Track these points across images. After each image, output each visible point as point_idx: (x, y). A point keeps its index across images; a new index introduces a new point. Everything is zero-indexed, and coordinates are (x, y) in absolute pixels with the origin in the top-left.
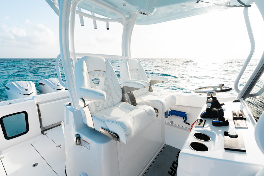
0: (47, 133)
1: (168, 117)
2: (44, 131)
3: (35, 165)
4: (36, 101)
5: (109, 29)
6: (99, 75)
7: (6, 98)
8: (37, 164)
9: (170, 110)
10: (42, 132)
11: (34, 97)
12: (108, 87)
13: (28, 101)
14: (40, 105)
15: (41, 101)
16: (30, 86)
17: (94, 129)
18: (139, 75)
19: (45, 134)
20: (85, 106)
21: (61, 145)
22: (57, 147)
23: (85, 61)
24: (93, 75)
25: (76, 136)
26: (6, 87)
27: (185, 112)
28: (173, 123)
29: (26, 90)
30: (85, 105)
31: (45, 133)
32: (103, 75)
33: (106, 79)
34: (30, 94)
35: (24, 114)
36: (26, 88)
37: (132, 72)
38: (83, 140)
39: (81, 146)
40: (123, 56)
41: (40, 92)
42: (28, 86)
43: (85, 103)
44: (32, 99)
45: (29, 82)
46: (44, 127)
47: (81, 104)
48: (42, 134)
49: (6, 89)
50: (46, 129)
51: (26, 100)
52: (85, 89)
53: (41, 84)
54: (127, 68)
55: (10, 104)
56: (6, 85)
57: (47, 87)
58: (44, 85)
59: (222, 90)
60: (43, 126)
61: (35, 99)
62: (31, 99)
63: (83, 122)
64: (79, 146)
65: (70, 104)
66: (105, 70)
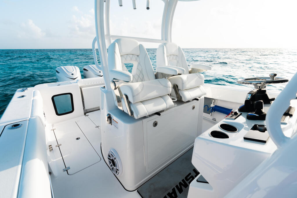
0: (88, 115)
1: (211, 114)
2: (86, 112)
3: (77, 139)
4: (79, 85)
5: (149, 8)
6: (131, 59)
7: (57, 81)
8: (79, 138)
9: (214, 106)
10: (85, 114)
11: (78, 80)
12: (141, 72)
13: (73, 84)
14: (83, 89)
15: (84, 85)
16: (75, 70)
17: (123, 111)
18: (178, 62)
19: (87, 116)
20: (115, 89)
21: (99, 126)
22: (96, 127)
23: (118, 44)
24: (126, 59)
25: (107, 115)
26: (57, 71)
27: (232, 109)
28: (215, 120)
29: (72, 74)
30: (115, 87)
31: (87, 114)
32: (136, 59)
33: (139, 63)
34: (75, 78)
35: (69, 95)
36: (72, 73)
37: (170, 58)
38: (113, 119)
39: (112, 125)
40: (162, 39)
41: (84, 77)
42: (73, 71)
43: (115, 85)
44: (77, 82)
45: (75, 67)
46: (87, 110)
47: (112, 86)
48: (85, 115)
49: (56, 73)
50: (88, 111)
51: (71, 83)
52: (115, 71)
53: (85, 69)
54: (164, 53)
55: (59, 85)
56: (57, 69)
57: (90, 72)
58: (87, 71)
59: (273, 81)
60: (86, 108)
61: (78, 82)
62: (75, 83)
63: (115, 104)
64: (110, 125)
65: (104, 87)
66: (138, 53)
